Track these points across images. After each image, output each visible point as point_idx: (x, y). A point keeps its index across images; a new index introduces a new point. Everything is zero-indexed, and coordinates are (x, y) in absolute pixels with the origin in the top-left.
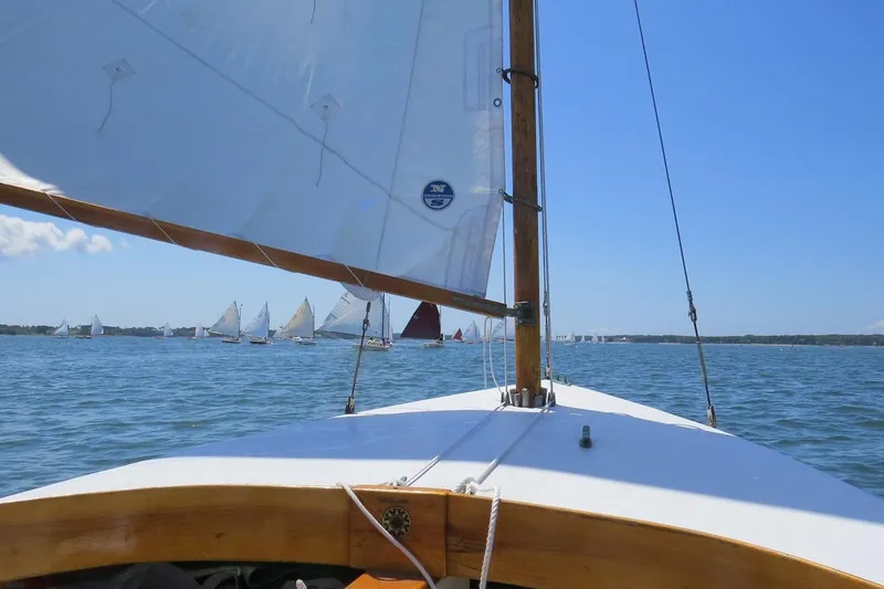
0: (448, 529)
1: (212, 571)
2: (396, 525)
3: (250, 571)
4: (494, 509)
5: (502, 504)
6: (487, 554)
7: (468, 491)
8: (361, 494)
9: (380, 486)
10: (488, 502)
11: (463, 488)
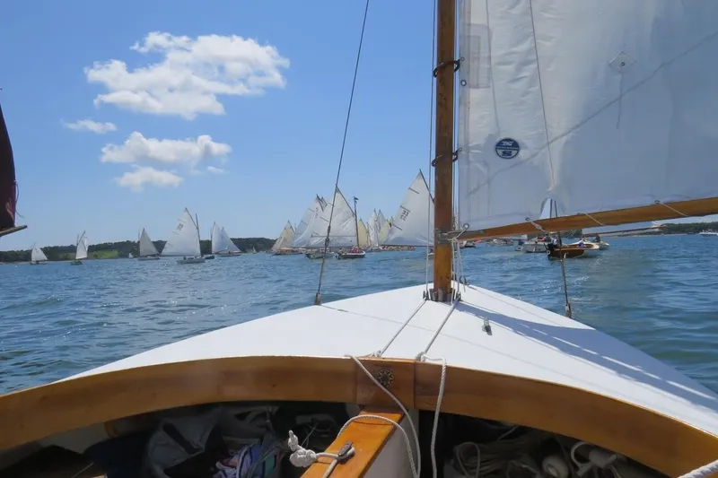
0: (415, 382)
1: (251, 409)
2: (383, 380)
3: (276, 408)
4: (444, 371)
5: (448, 368)
6: (440, 397)
7: (422, 360)
8: (364, 362)
9: (367, 356)
10: (440, 367)
11: (419, 358)
